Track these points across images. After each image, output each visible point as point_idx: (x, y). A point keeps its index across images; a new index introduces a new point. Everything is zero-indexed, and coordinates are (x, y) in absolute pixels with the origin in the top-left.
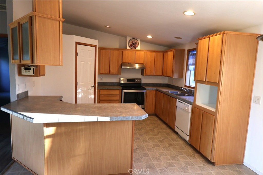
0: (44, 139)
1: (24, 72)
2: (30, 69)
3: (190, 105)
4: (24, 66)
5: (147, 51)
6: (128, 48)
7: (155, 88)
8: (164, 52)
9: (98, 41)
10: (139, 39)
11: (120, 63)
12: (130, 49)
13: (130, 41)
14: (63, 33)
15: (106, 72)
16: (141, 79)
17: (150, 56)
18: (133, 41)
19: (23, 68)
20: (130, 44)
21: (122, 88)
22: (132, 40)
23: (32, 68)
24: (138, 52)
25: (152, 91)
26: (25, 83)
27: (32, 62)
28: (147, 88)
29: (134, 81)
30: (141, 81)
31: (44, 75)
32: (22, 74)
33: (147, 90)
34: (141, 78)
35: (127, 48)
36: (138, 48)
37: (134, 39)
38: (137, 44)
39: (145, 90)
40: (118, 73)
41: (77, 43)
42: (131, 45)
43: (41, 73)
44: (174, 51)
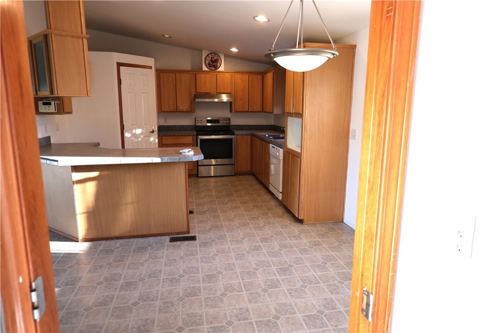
0: (74, 184)
1: (42, 108)
2: (50, 104)
3: (281, 149)
4: (41, 99)
5: (236, 72)
6: (205, 68)
7: (249, 132)
8: (263, 74)
9: (153, 59)
10: (221, 53)
11: (193, 93)
12: (207, 69)
13: (207, 58)
14: (89, 50)
15: (172, 109)
16: (229, 119)
17: (241, 81)
18: (212, 57)
19: (40, 103)
20: (207, 62)
21: (197, 134)
22: (210, 55)
23: (53, 103)
24: (221, 75)
25: (246, 136)
26: (46, 125)
27: (52, 92)
28: (237, 132)
29: (219, 123)
30: (230, 122)
31: (71, 113)
32: (40, 111)
33: (237, 135)
34: (230, 117)
35: (203, 69)
36: (222, 68)
37: (213, 55)
38: (220, 61)
39: (234, 134)
40: (191, 111)
41: (119, 65)
42: (209, 64)
43: (66, 110)
44: (274, 71)
